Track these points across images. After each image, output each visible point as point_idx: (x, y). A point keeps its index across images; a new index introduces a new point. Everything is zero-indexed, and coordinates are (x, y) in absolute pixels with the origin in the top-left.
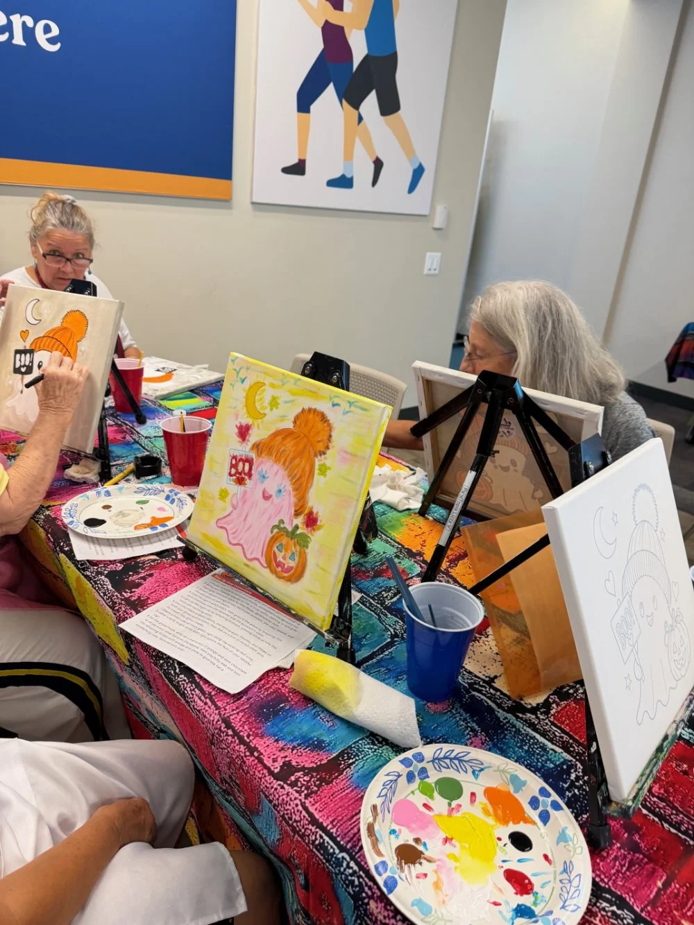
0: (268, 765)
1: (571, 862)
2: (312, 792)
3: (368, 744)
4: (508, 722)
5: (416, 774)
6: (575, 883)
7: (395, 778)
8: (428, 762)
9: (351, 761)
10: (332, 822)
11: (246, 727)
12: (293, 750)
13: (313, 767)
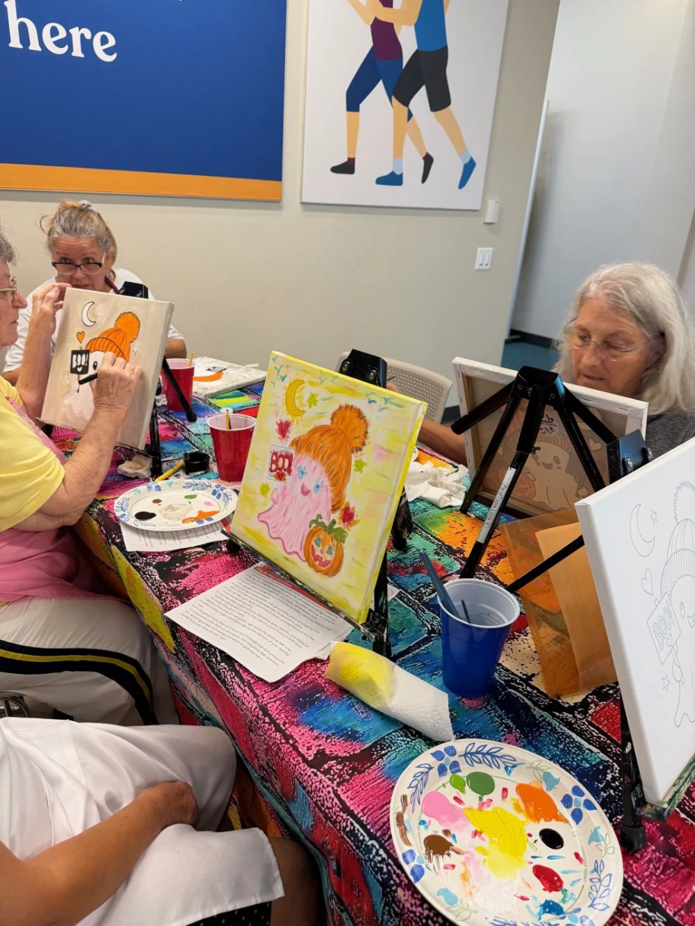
0: (302, 752)
1: (602, 861)
2: (344, 781)
3: (402, 736)
4: (544, 720)
5: (448, 767)
6: (605, 882)
7: (427, 770)
8: (460, 756)
9: (383, 752)
10: (362, 811)
11: (282, 716)
12: (327, 739)
13: (346, 756)
